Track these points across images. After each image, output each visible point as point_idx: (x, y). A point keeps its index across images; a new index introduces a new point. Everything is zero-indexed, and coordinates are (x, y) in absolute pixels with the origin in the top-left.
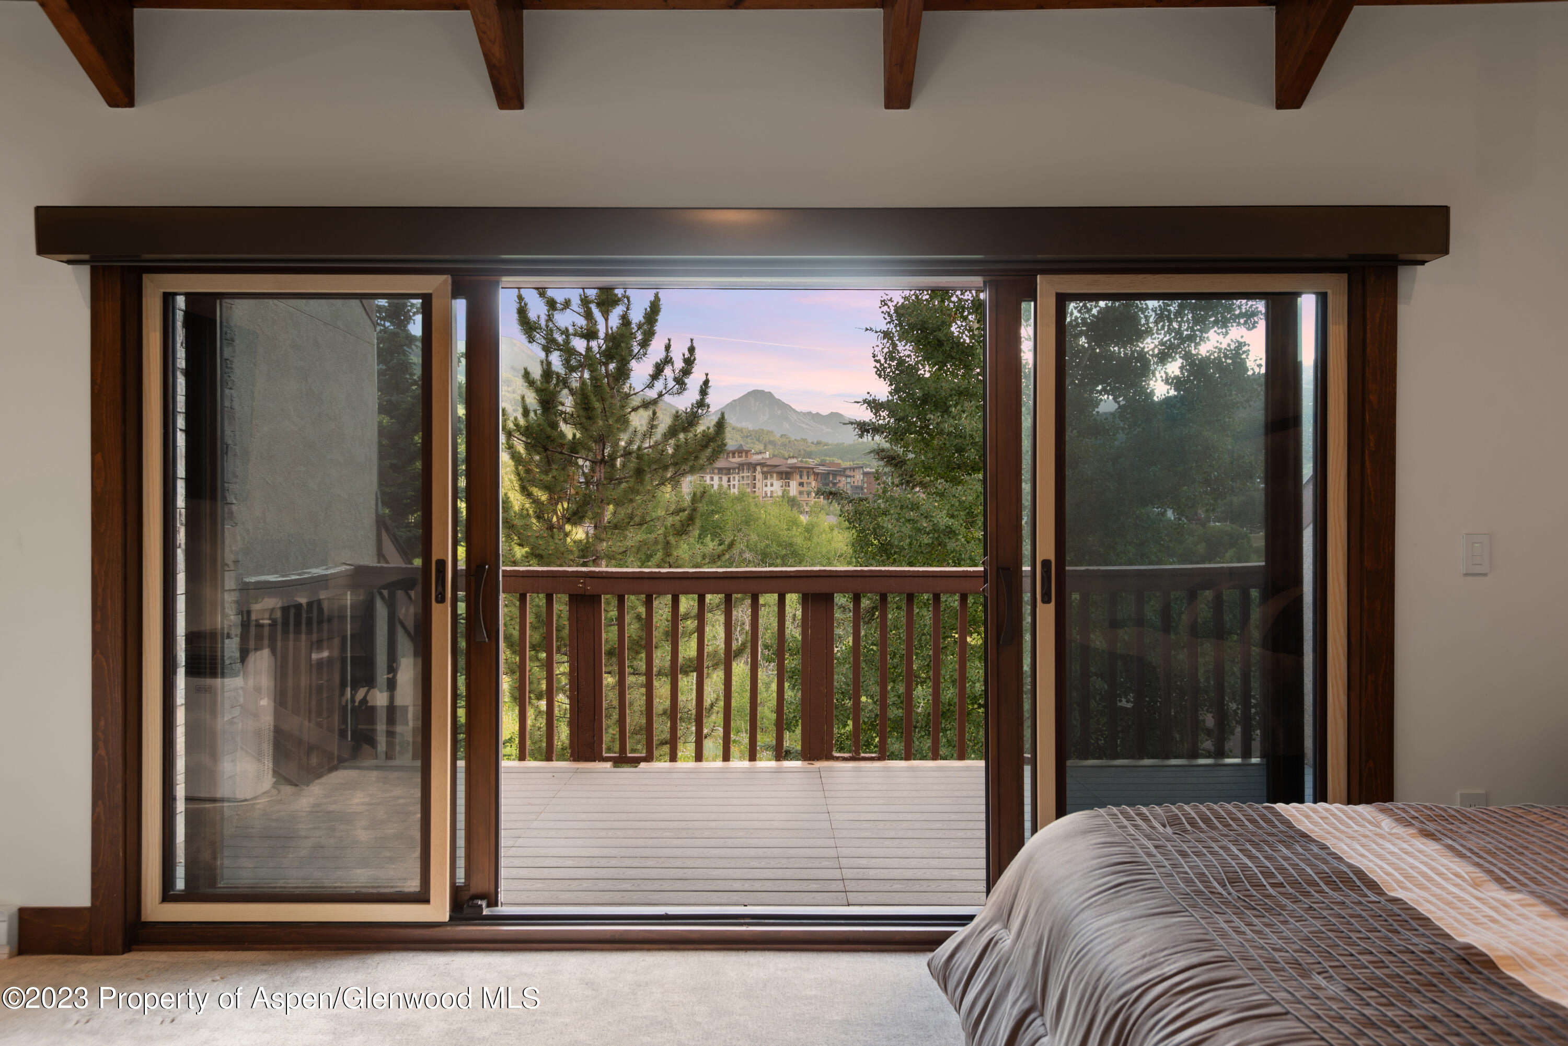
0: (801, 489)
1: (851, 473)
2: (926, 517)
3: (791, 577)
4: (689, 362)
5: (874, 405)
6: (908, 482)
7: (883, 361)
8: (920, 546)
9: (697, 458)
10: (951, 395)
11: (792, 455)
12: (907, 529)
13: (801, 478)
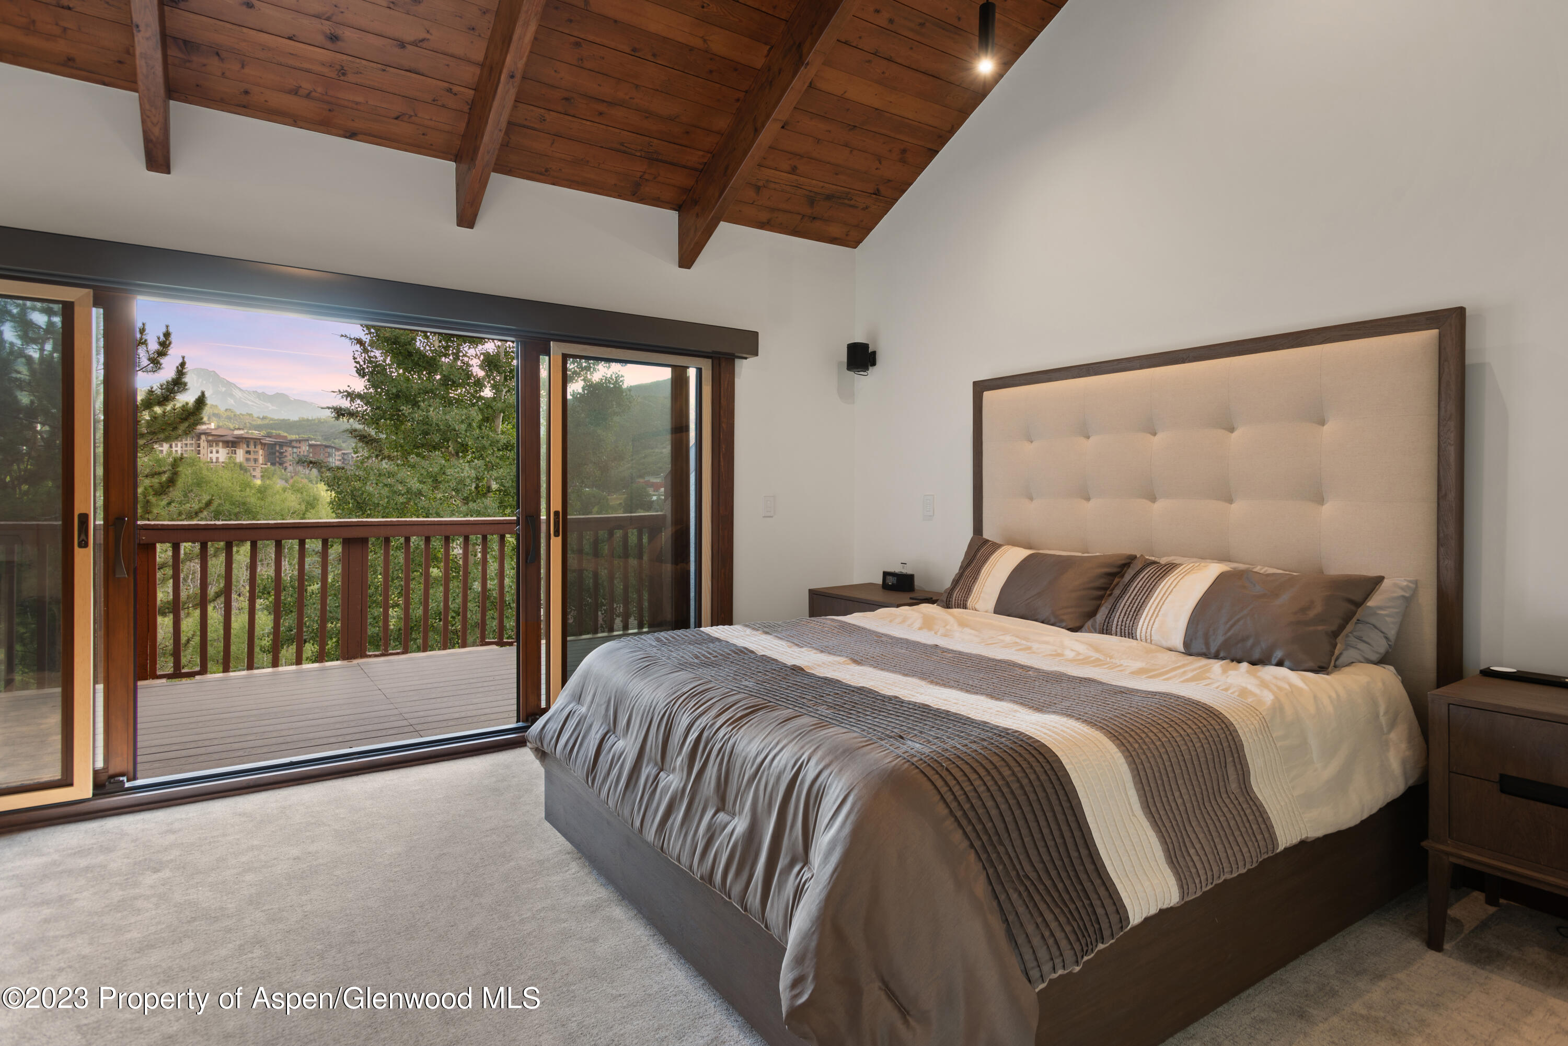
0: (248, 456)
1: (298, 445)
2: (401, 483)
3: (333, 526)
4: (165, 344)
5: (351, 396)
6: (377, 456)
7: (362, 363)
8: (396, 504)
9: (175, 429)
10: (419, 394)
11: (237, 427)
12: (385, 492)
13: (248, 446)
